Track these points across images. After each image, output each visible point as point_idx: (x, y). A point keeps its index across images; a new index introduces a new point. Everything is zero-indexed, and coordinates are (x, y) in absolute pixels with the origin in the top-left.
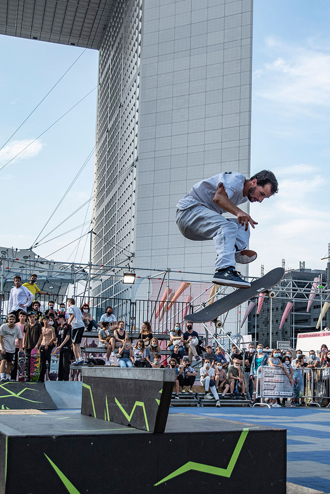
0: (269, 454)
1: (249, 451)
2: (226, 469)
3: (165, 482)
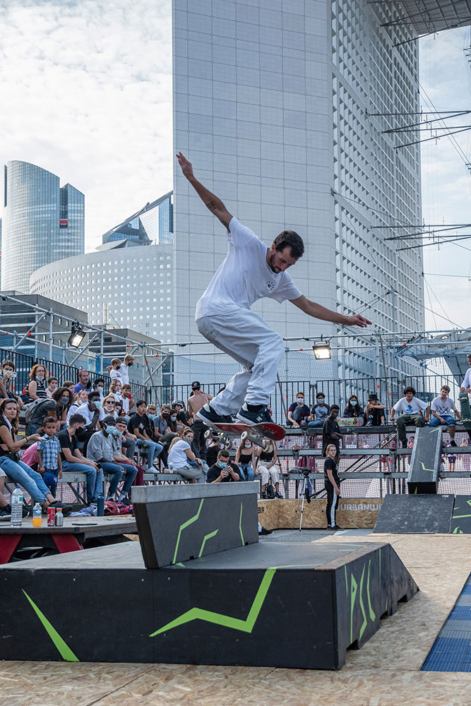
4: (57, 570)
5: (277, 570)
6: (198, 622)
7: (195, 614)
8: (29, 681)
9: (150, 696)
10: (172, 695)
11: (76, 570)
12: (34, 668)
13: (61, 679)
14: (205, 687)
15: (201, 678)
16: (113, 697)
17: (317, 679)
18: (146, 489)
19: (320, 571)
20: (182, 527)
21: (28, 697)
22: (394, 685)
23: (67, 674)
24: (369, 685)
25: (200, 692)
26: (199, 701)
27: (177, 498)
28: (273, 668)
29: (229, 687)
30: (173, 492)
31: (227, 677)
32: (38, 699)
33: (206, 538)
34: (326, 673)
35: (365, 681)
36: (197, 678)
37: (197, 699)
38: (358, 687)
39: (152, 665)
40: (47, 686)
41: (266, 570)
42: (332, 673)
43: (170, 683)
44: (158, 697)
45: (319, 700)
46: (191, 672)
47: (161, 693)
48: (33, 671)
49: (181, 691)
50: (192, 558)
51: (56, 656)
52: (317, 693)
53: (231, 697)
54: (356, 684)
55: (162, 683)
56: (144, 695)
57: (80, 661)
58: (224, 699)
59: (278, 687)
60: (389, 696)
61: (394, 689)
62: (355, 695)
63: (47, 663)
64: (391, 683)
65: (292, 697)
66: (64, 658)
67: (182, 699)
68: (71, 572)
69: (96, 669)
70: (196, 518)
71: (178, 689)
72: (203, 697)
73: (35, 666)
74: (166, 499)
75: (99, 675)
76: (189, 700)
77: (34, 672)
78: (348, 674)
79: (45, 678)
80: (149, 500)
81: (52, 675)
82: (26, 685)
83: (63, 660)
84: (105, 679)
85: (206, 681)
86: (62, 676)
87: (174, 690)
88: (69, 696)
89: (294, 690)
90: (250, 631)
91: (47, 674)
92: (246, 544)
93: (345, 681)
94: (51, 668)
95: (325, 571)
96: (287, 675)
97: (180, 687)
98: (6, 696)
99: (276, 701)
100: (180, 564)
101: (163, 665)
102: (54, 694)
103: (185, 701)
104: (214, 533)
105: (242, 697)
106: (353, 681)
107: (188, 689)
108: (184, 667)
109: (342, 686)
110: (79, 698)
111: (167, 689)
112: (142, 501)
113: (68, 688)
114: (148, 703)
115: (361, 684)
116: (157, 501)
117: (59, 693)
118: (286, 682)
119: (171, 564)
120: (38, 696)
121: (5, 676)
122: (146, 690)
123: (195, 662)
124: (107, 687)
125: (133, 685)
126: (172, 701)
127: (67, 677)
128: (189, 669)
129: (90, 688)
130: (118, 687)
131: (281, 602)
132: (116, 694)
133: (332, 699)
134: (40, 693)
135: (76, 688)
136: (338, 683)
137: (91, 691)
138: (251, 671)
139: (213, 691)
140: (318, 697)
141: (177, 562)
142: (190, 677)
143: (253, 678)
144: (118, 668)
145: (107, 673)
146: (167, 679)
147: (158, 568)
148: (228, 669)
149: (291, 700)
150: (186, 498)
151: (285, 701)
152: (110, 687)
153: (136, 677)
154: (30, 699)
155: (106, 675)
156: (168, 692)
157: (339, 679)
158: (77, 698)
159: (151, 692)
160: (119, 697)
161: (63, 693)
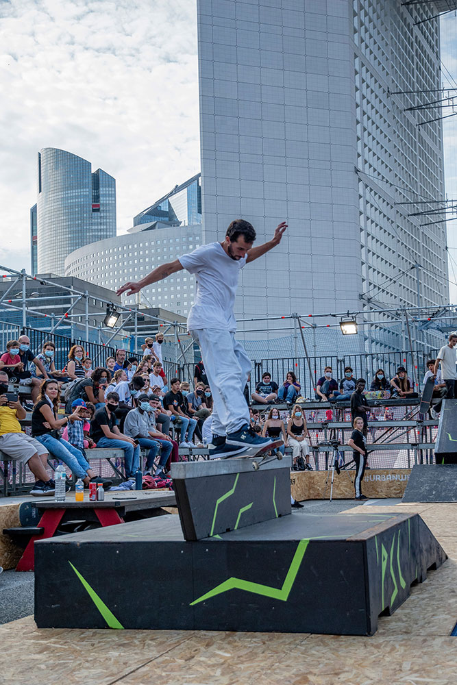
0: (341, 572)
1: (312, 567)
2: (281, 589)
3: (202, 602)
4: (101, 543)
5: (311, 542)
6: (235, 591)
7: (232, 583)
8: (78, 648)
9: (192, 662)
10: (213, 661)
11: (119, 543)
12: (82, 636)
13: (108, 646)
14: (244, 652)
15: (240, 644)
16: (157, 663)
17: (351, 645)
18: (184, 466)
19: (351, 541)
20: (219, 501)
21: (79, 662)
22: (425, 650)
23: (114, 641)
24: (402, 650)
25: (239, 657)
26: (239, 666)
27: (213, 474)
28: (308, 635)
29: (267, 652)
30: (210, 467)
31: (264, 643)
32: (87, 665)
33: (242, 511)
34: (359, 638)
35: (398, 647)
36: (236, 644)
37: (237, 664)
38: (390, 652)
39: (193, 632)
40: (95, 652)
41: (299, 541)
42: (365, 639)
43: (211, 648)
44: (200, 661)
45: (353, 665)
46: (230, 639)
47: (202, 659)
48: (81, 639)
49: (222, 657)
50: (228, 530)
51: (103, 624)
52: (351, 658)
53: (269, 662)
54: (388, 649)
55: (202, 649)
56: (186, 660)
57: (125, 629)
58: (262, 664)
59: (314, 652)
60: (420, 661)
61: (425, 653)
62: (387, 659)
63: (94, 630)
64: (422, 648)
65: (327, 661)
66: (110, 626)
67: (222, 664)
68: (115, 545)
69: (141, 635)
70: (231, 492)
71: (217, 655)
72: (242, 662)
73: (82, 633)
74: (204, 474)
75: (143, 641)
76: (229, 665)
77: (83, 639)
78: (381, 640)
79: (93, 645)
80: (188, 476)
81: (99, 642)
82: (75, 651)
83: (109, 628)
84: (149, 645)
85: (245, 647)
86: (108, 642)
87: (215, 655)
88: (116, 662)
89: (329, 655)
90: (285, 600)
91: (95, 641)
92: (280, 516)
93: (378, 647)
94: (98, 635)
95: (357, 542)
96: (322, 641)
97: (220, 653)
98: (57, 662)
99: (313, 665)
100: (217, 536)
101: (203, 632)
102: (102, 660)
103: (225, 666)
104: (249, 506)
105: (279, 662)
106: (385, 646)
107: (228, 655)
108: (223, 634)
109: (376, 651)
110: (125, 664)
111: (208, 654)
112: (181, 476)
113: (114, 654)
114: (190, 668)
115: (393, 649)
116: (195, 476)
117: (107, 659)
118: (321, 648)
119: (209, 536)
120: (87, 661)
121: (55, 643)
122: (189, 656)
123: (234, 630)
124: (151, 653)
125: (176, 651)
126: (214, 666)
127: (113, 644)
128: (229, 636)
129: (136, 654)
130: (161, 653)
131: (314, 572)
132: (160, 660)
133: (366, 663)
134: (90, 659)
135: (122, 654)
136: (370, 648)
137: (136, 657)
138: (288, 637)
139: (252, 656)
140: (352, 661)
141: (214, 534)
142: (229, 643)
143: (290, 644)
144: (161, 635)
145: (151, 640)
146: (208, 645)
147: (196, 540)
148: (265, 636)
149: (327, 665)
150: (222, 473)
151: (321, 666)
152: (154, 653)
153: (178, 643)
154: (80, 664)
155: (150, 642)
156: (209, 657)
157: (372, 645)
158: (124, 664)
159: (193, 657)
160: (163, 662)
161: (110, 659)
